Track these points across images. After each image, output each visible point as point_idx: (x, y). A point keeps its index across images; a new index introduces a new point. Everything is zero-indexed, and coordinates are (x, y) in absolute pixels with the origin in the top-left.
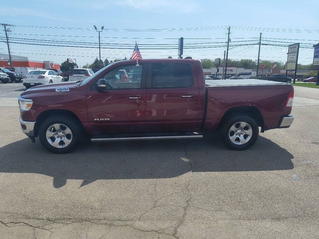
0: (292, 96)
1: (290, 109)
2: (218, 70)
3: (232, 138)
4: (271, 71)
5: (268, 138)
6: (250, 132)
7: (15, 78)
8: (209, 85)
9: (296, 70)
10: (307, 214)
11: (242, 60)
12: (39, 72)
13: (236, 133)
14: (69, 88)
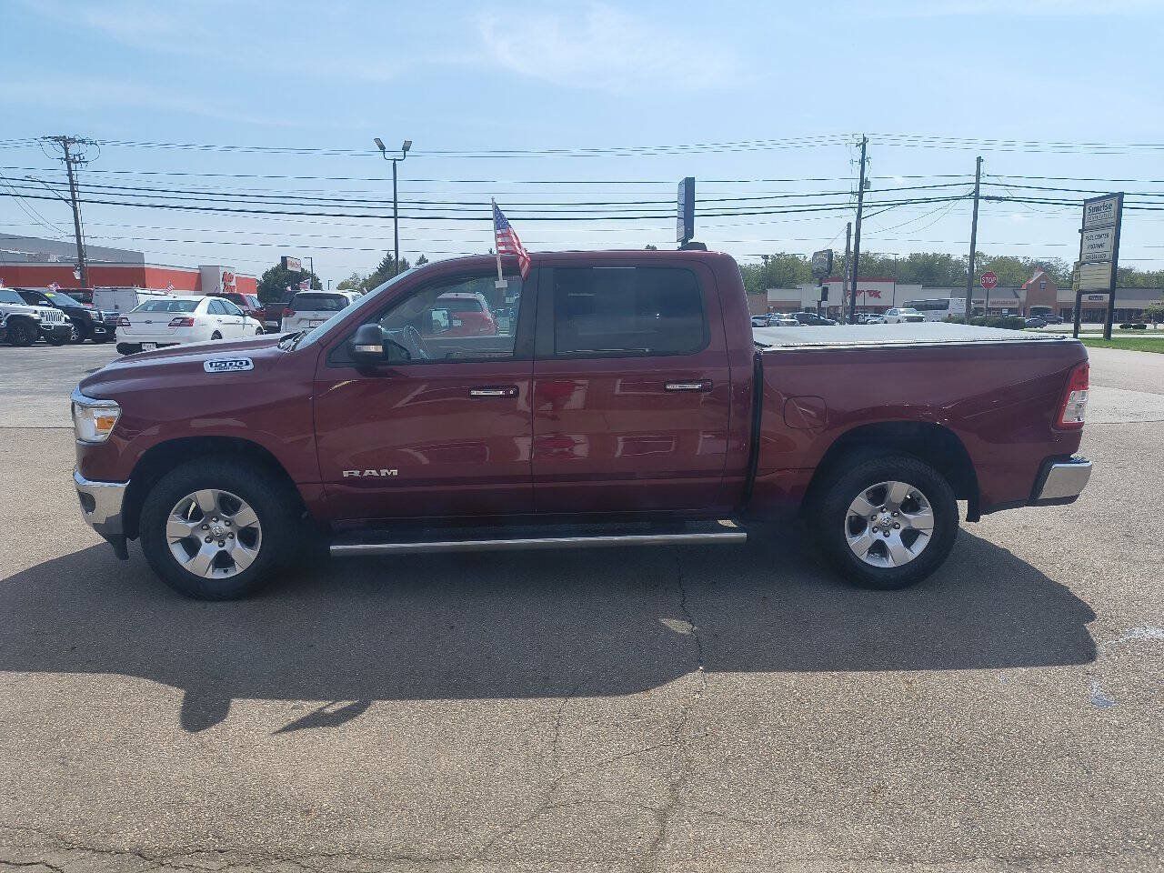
0: (1082, 384)
1: (1074, 433)
2: (825, 291)
3: (859, 544)
4: (1023, 295)
5: (998, 543)
6: (924, 519)
7: (94, 325)
8: (766, 346)
9: (1112, 291)
10: (1138, 840)
11: (914, 257)
12: (175, 306)
13: (874, 524)
14: (253, 360)
